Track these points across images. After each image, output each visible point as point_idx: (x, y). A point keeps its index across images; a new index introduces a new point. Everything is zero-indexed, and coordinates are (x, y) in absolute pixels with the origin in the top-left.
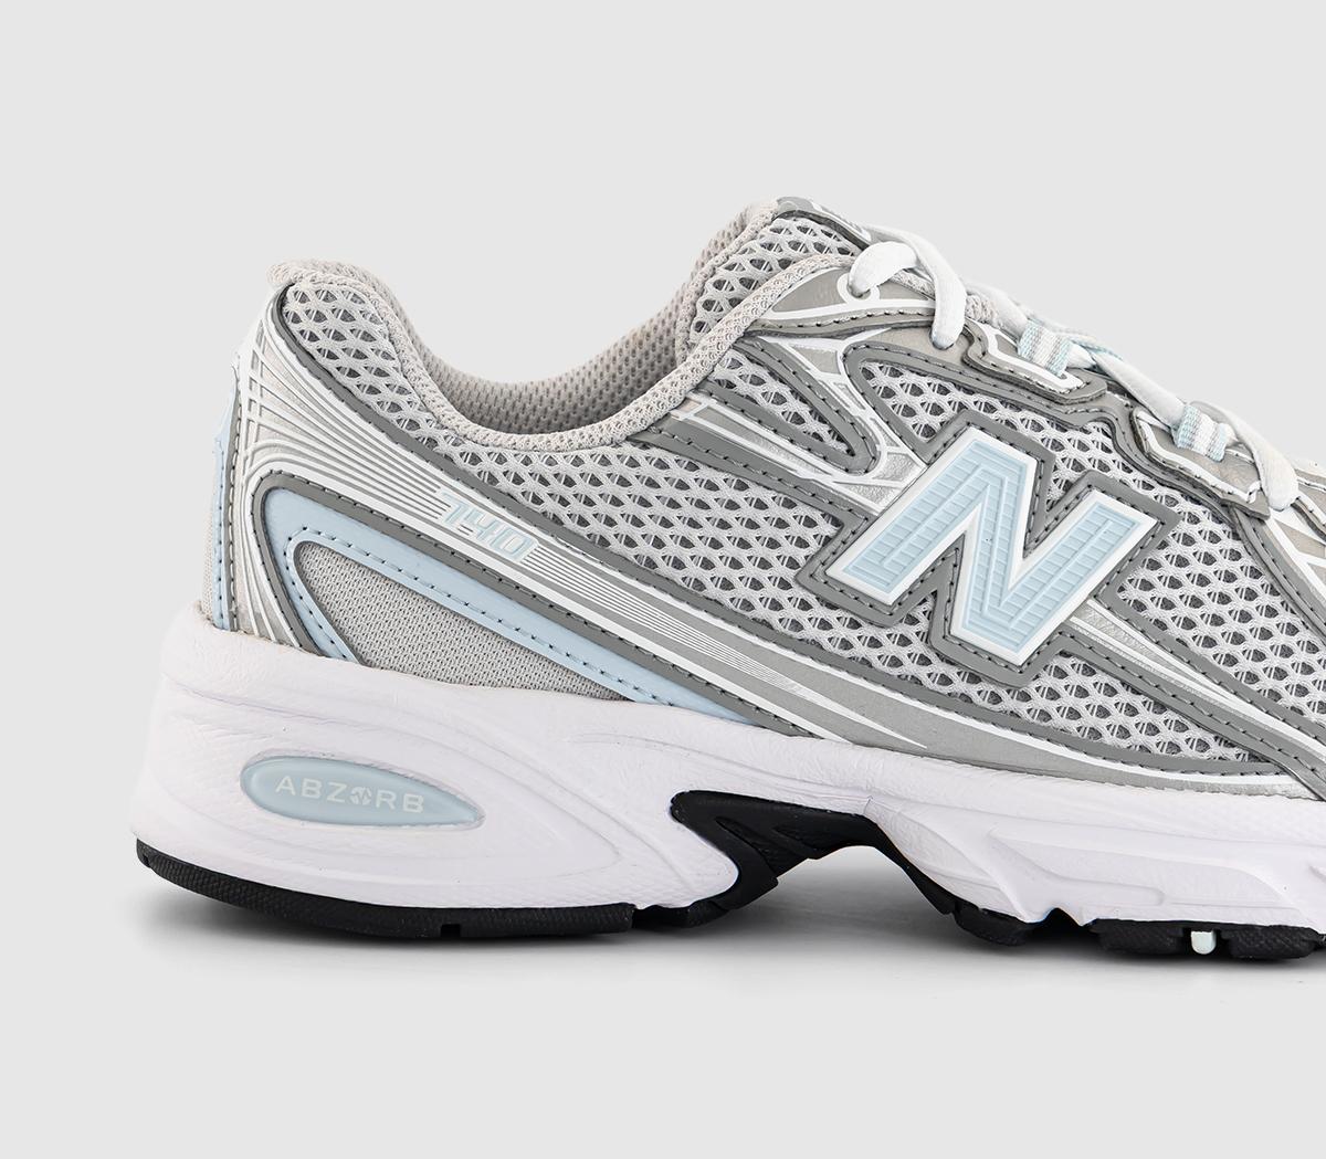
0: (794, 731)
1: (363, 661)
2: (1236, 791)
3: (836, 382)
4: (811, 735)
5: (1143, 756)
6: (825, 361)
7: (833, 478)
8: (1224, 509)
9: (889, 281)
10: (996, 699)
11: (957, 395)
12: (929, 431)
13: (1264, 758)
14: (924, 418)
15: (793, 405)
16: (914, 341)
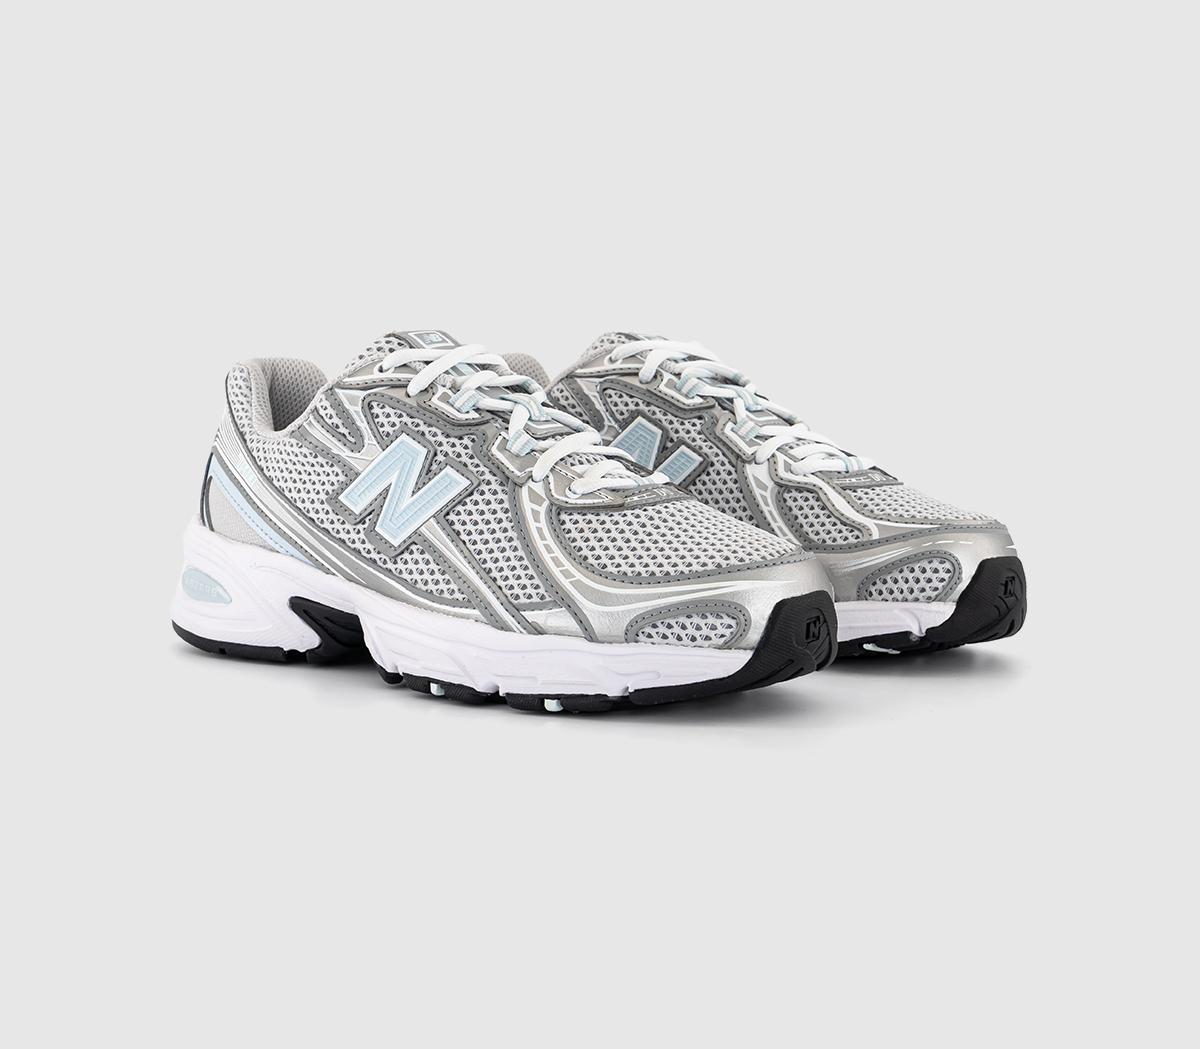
0: (328, 572)
1: (212, 529)
2: (455, 615)
3: (355, 411)
4: (334, 574)
5: (429, 594)
6: (352, 401)
7: (345, 453)
8: (505, 478)
9: (405, 365)
10: (385, 562)
11: (406, 419)
12: (388, 434)
13: (473, 600)
14: (388, 429)
15: (336, 420)
16: (399, 394)
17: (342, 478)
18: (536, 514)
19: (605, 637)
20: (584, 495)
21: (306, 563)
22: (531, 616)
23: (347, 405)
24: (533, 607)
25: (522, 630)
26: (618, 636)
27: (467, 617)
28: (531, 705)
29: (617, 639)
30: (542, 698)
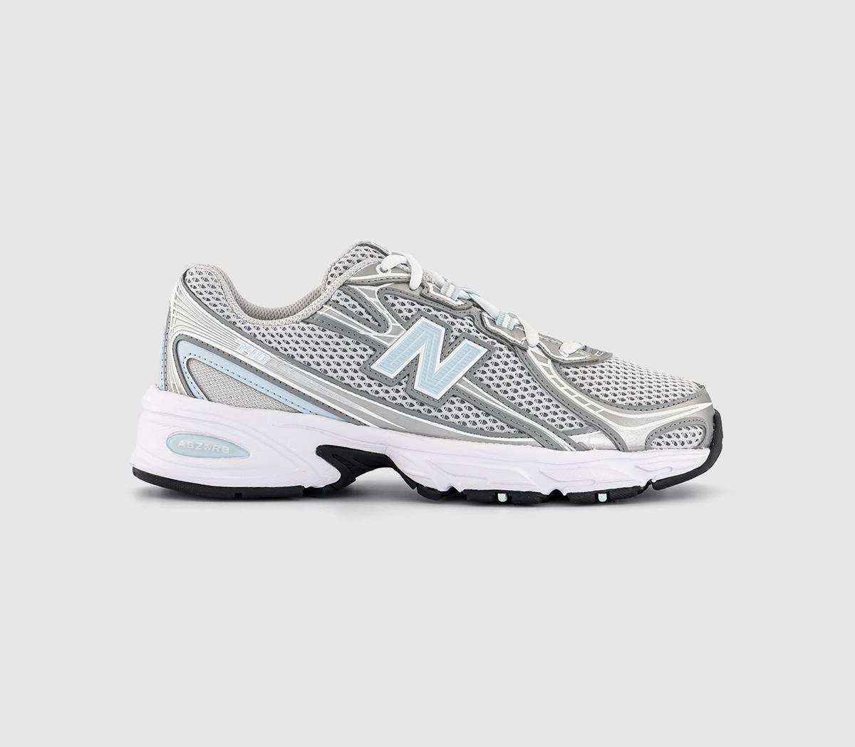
0: (359, 423)
1: (209, 400)
2: (513, 443)
3: (375, 301)
4: (366, 425)
5: (481, 431)
6: (371, 294)
7: (373, 334)
8: (512, 346)
9: (395, 267)
10: (429, 411)
11: (418, 306)
12: (407, 318)
13: (522, 432)
14: (406, 314)
15: (359, 309)
16: (403, 288)
17: (370, 352)
18: (547, 369)
19: (633, 447)
20: (570, 355)
21: (334, 419)
22: (576, 438)
23: (367, 298)
24: (577, 432)
25: (571, 448)
26: (641, 446)
27: (525, 444)
28: (589, 499)
29: (640, 448)
30: (596, 494)
